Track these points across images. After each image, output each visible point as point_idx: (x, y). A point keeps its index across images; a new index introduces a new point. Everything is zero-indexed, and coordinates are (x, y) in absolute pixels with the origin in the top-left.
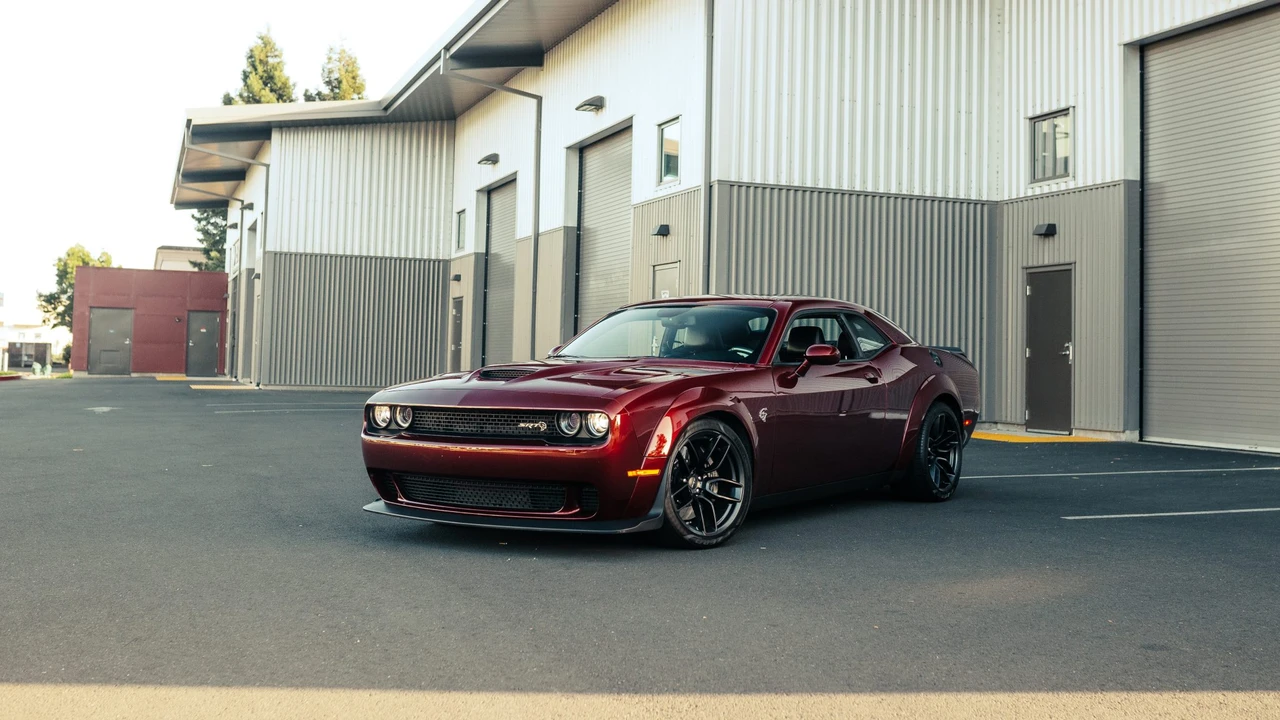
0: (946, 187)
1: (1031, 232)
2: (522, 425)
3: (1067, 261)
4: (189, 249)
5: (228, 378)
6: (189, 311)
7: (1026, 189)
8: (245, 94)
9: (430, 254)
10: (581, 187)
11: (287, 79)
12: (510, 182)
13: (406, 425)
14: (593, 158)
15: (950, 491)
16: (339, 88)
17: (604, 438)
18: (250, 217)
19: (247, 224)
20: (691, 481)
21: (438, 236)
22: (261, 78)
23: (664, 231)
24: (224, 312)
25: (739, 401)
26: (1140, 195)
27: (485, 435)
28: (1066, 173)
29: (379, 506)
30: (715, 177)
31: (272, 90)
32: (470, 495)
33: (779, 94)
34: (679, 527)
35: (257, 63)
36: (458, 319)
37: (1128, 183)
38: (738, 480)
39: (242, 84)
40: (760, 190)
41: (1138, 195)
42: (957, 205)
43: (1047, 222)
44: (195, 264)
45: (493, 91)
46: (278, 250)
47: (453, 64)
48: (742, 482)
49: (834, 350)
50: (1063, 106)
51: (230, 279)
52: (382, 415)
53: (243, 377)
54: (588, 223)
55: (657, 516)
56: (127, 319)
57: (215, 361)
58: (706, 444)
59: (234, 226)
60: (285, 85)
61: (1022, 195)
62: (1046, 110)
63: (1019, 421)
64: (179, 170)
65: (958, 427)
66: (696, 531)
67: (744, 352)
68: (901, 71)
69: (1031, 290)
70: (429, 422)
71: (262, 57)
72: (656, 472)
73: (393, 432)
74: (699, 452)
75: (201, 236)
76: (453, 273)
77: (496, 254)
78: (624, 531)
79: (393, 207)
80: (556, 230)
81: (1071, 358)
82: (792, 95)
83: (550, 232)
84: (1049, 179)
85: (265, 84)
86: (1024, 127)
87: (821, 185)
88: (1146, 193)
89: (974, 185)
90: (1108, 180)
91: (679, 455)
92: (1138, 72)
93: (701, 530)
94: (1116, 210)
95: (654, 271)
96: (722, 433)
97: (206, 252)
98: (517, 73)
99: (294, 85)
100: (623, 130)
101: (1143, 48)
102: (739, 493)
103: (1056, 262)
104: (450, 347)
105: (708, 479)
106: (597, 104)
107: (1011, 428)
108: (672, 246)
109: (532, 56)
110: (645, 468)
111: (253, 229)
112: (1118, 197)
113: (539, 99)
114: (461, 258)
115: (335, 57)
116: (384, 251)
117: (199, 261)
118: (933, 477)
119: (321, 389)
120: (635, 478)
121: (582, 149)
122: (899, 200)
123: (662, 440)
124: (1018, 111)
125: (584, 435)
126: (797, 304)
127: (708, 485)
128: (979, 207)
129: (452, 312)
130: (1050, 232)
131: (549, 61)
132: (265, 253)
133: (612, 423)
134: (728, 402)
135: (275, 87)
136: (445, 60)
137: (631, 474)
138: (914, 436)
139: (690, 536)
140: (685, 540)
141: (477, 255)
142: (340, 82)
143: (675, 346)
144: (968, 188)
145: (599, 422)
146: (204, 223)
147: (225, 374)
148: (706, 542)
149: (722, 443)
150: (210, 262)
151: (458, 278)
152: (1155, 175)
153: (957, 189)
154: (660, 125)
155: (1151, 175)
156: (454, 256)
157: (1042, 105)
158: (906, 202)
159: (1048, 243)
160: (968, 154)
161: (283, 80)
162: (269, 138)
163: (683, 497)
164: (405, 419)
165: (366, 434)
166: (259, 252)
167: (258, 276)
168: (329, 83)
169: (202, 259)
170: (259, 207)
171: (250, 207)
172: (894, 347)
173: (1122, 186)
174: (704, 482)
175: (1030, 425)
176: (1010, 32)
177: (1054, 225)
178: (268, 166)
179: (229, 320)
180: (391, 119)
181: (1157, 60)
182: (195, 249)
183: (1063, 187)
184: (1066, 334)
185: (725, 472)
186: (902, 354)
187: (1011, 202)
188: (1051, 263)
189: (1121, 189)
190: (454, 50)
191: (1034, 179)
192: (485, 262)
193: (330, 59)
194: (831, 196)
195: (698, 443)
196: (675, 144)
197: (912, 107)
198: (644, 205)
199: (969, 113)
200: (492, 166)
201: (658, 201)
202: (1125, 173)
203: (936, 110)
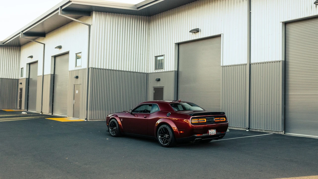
0: (138, 70)
1: (155, 80)
3: (162, 86)
7: (154, 71)
9: (14, 77)
10: (55, 65)
14: (58, 59)
21: (16, 73)
23: (77, 77)
26: (177, 73)
28: (163, 69)
30: (90, 66)
33: (104, 49)
37: (175, 71)
40: (100, 70)
42: (140, 74)
43: (158, 78)
45: (31, 41)
47: (24, 35)
50: (162, 54)
54: (56, 73)
62: (160, 55)
68: (129, 45)
69: (155, 92)
76: (20, 82)
77: (31, 79)
80: (49, 75)
82: (107, 49)
83: (45, 75)
84: (160, 69)
86: (154, 58)
87: (112, 69)
88: (178, 73)
89: (143, 69)
90: (171, 70)
94: (173, 76)
95: (74, 86)
98: (38, 38)
100: (67, 53)
101: (178, 44)
104: (19, 99)
106: (60, 47)
108: (79, 81)
109: (43, 35)
112: (173, 74)
113: (44, 44)
114: (22, 79)
121: (55, 57)
122: (128, 72)
124: (153, 55)
128: (144, 74)
130: (159, 80)
131: (47, 36)
136: (21, 34)
141: (26, 78)
151: (21, 83)
153: (140, 70)
154: (76, 54)
155: (179, 70)
156: (20, 78)
157: (158, 54)
158: (130, 73)
159: (159, 82)
160: (142, 63)
173: (174, 72)
176: (151, 38)
177: (160, 79)
180: (4, 45)
181: (181, 47)
183: (162, 71)
187: (150, 73)
188: (159, 86)
190: (24, 32)
191: (156, 69)
192: (28, 80)
194: (114, 71)
197: (131, 53)
198: (72, 71)
199: (143, 54)
200: (31, 58)
201: (76, 70)
202: (175, 69)
203: (136, 54)
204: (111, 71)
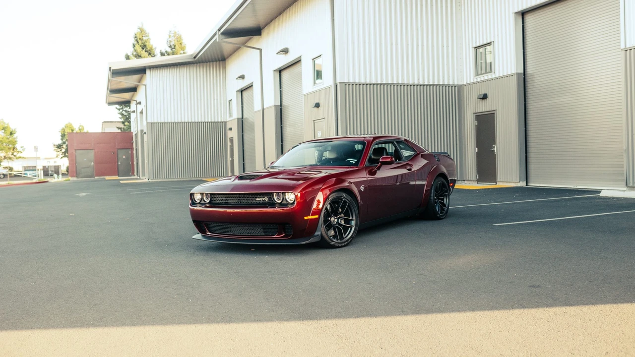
0: (439, 80)
1: (476, 98)
2: (258, 199)
3: (493, 109)
4: (116, 122)
5: (136, 177)
6: (117, 149)
7: (474, 79)
8: (135, 54)
9: (218, 119)
10: (280, 88)
11: (152, 46)
12: (250, 87)
13: (208, 201)
14: (285, 75)
15: (445, 215)
16: (174, 48)
17: (293, 203)
18: (140, 107)
19: (139, 111)
20: (332, 219)
21: (221, 111)
22: (141, 46)
23: (317, 105)
24: (132, 149)
25: (351, 183)
26: (524, 79)
27: (242, 204)
28: (490, 71)
29: (199, 236)
30: (338, 81)
31: (146, 51)
32: (237, 230)
33: (364, 42)
34: (328, 239)
35: (138, 40)
36: (232, 147)
37: (518, 74)
38: (353, 217)
39: (133, 49)
40: (358, 86)
41: (523, 79)
42: (444, 87)
43: (483, 93)
44: (119, 128)
45: (240, 47)
46: (153, 121)
47: (222, 37)
48: (354, 218)
49: (392, 158)
50: (489, 42)
51: (134, 134)
52: (197, 197)
53: (142, 176)
54: (284, 103)
55: (318, 235)
56: (91, 154)
57: (130, 170)
58: (338, 203)
59: (134, 112)
60: (151, 49)
61: (472, 81)
62: (481, 44)
63: (474, 179)
64: (108, 89)
65: (447, 186)
66: (335, 240)
67: (353, 161)
68: (417, 30)
69: (478, 123)
70: (218, 200)
71: (141, 37)
72: (317, 216)
73: (202, 204)
74: (335, 207)
75: (121, 116)
76: (228, 127)
77: (246, 118)
78: (304, 243)
79: (201, 100)
80: (271, 107)
81: (495, 151)
83: (269, 108)
84: (484, 74)
85: (143, 49)
86: (472, 52)
87: (384, 82)
88: (526, 78)
89: (451, 78)
90: (509, 73)
91: (326, 209)
92: (521, 25)
93: (337, 240)
94: (513, 86)
95: (314, 124)
96: (345, 198)
97: (123, 123)
98: (250, 39)
99: (155, 48)
100: (297, 62)
101: (523, 14)
102: (353, 223)
103: (488, 110)
104: (229, 159)
105: (340, 218)
106: (285, 51)
107: (471, 182)
108: (321, 112)
109: (256, 31)
110: (312, 215)
111: (141, 113)
112: (514, 80)
113: (261, 50)
114: (231, 120)
115: (172, 35)
116: (198, 119)
117: (120, 127)
118: (437, 209)
119: (175, 180)
120: (308, 219)
121: (280, 71)
122: (419, 86)
123: (319, 202)
124: (469, 45)
125: (284, 202)
126: (375, 138)
127: (339, 220)
128: (453, 87)
129: (229, 144)
130: (485, 97)
131: (264, 33)
132: (147, 123)
133: (296, 197)
134: (346, 184)
135: (147, 50)
136: (219, 35)
137: (306, 218)
138: (429, 192)
139: (333, 243)
140: (331, 245)
141: (238, 119)
142: (175, 46)
143: (323, 158)
144: (449, 79)
145: (290, 197)
146: (121, 110)
147: (134, 175)
148: (340, 245)
149: (345, 202)
150: (125, 127)
151: (231, 129)
152: (529, 71)
153: (444, 80)
154: (313, 59)
155: (528, 70)
156: (228, 120)
157: (479, 41)
158: (422, 87)
159: (484, 102)
160: (448, 65)
161: (150, 47)
162: (145, 73)
163: (329, 226)
164: (207, 199)
165: (191, 206)
166: (145, 123)
167: (145, 133)
168: (170, 47)
169: (122, 126)
170: (143, 103)
171: (140, 103)
172: (418, 154)
173: (516, 76)
174: (338, 219)
175: (479, 181)
176: (464, 10)
177: (486, 94)
178: (146, 85)
179: (135, 152)
180: (197, 62)
181: (529, 18)
182: (118, 122)
183: (490, 77)
184: (493, 141)
185: (347, 214)
186: (422, 157)
187: (467, 85)
188: (486, 110)
189: (515, 77)
190: (222, 30)
191: (477, 74)
192: (242, 122)
193: (170, 36)
194: (389, 86)
195: (334, 203)
196: (320, 66)
197: (423, 45)
198: (308, 94)
199: (448, 46)
200: (242, 80)
201: (314, 92)
202: (517, 70)
203: (433, 46)
204: (382, 86)
